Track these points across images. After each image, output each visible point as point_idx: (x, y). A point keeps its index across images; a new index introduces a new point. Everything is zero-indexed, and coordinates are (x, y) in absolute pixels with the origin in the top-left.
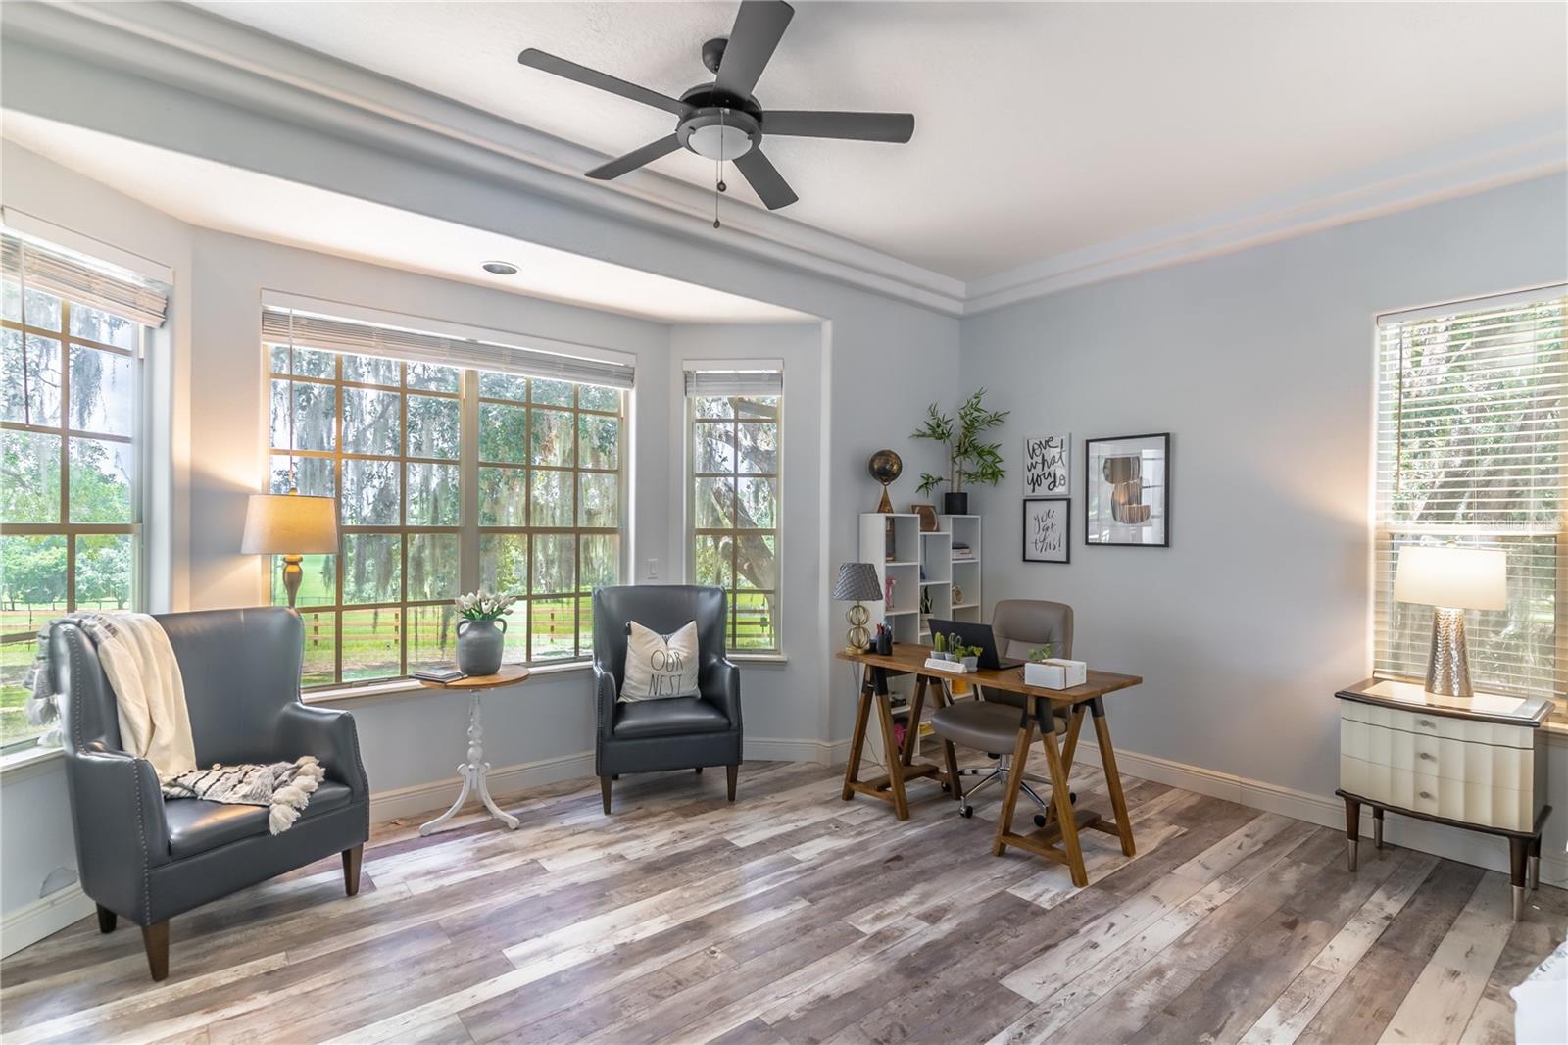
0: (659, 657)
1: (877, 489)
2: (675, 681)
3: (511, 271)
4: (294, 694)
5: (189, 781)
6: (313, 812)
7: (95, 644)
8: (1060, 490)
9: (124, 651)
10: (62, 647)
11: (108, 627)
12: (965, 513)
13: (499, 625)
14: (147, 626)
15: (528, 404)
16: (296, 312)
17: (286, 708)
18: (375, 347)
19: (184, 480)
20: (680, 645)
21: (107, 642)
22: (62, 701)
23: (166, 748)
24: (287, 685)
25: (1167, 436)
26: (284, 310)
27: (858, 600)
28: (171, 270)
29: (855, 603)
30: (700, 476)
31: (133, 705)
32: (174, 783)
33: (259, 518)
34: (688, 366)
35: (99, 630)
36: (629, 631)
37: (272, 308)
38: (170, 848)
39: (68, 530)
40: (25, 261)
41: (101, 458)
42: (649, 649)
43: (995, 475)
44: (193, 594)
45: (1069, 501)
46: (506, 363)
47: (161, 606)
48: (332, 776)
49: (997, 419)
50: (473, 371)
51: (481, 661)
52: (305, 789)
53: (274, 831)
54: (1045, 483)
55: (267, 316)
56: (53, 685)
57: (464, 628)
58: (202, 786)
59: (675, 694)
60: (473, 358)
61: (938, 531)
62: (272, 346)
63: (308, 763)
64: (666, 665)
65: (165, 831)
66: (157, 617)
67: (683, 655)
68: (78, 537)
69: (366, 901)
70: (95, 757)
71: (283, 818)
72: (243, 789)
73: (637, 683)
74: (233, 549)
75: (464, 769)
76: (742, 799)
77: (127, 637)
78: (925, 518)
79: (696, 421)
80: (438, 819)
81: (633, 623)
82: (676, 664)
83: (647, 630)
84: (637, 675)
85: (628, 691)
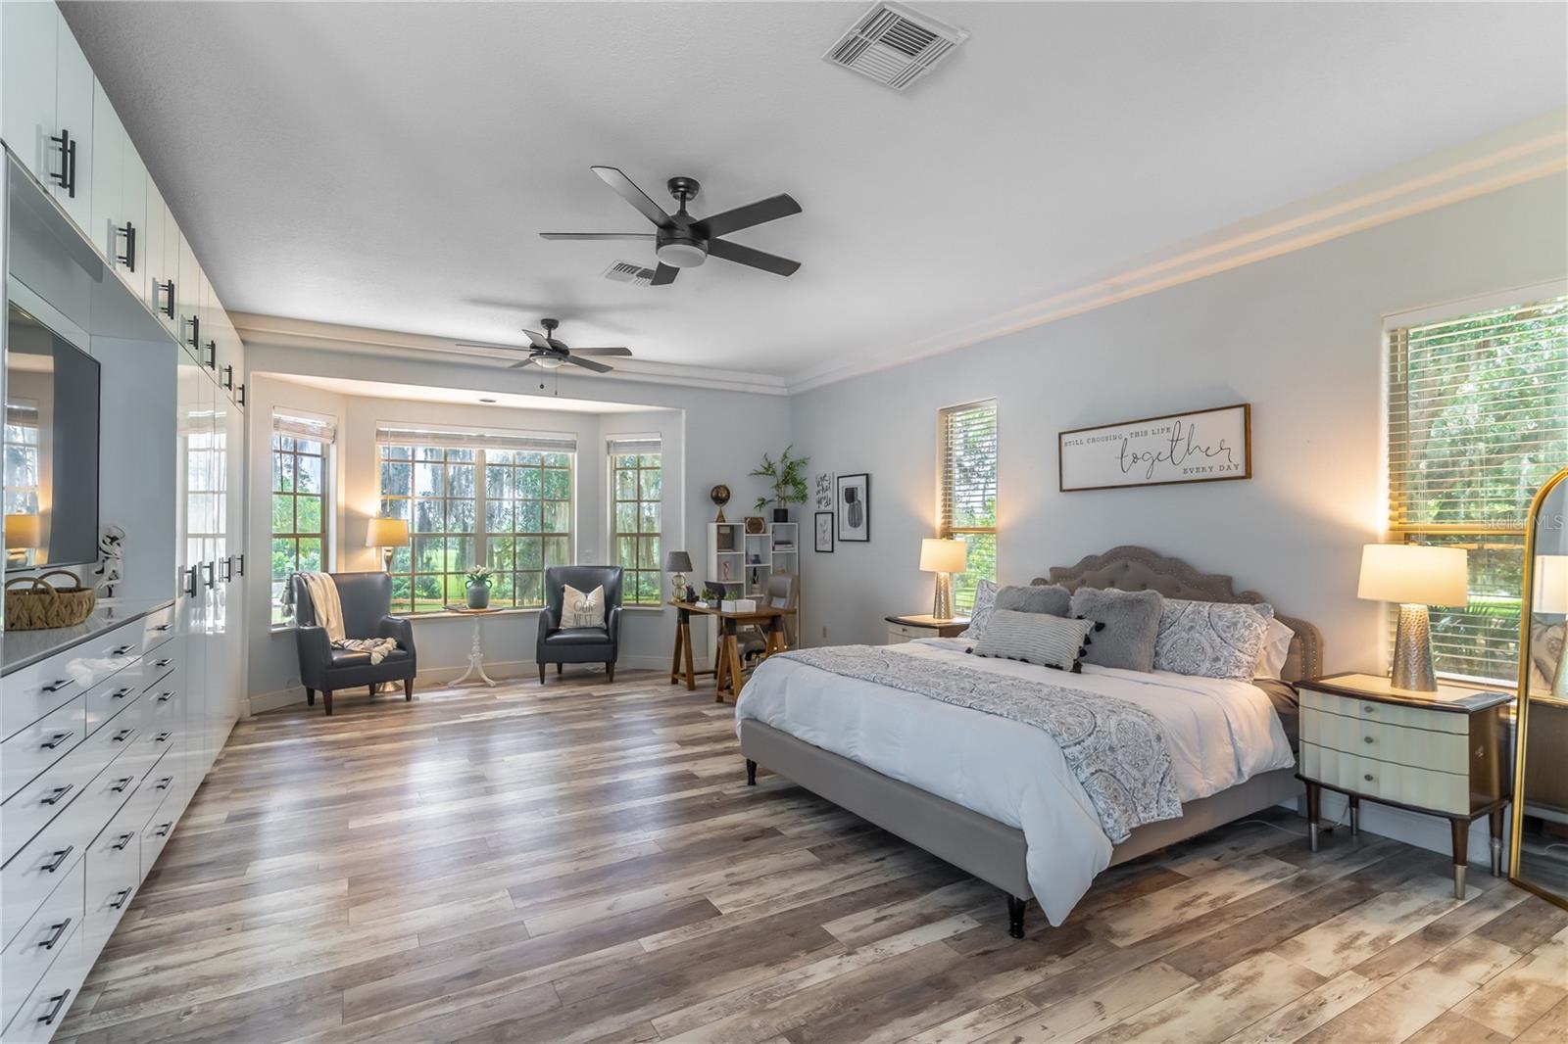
0: (579, 604)
1: (717, 509)
2: (588, 618)
3: (493, 401)
4: (387, 612)
5: (342, 642)
6: (389, 659)
7: (306, 583)
8: (829, 508)
9: (317, 587)
10: (295, 584)
11: (312, 577)
12: (786, 521)
13: (488, 584)
14: (327, 578)
15: (543, 467)
16: (392, 430)
17: (384, 618)
19: (342, 513)
20: (595, 598)
21: (311, 583)
22: (294, 607)
23: (333, 630)
24: (384, 607)
25: (867, 475)
26: (387, 429)
27: (679, 571)
28: (337, 417)
29: (676, 574)
30: (620, 501)
31: (321, 610)
32: (336, 643)
33: (373, 530)
34: (609, 438)
35: (308, 578)
36: (563, 590)
37: (382, 429)
38: (333, 662)
39: (296, 536)
40: (282, 426)
41: (309, 483)
42: (573, 600)
43: (804, 497)
44: (346, 565)
45: (833, 514)
47: (333, 569)
48: (400, 646)
49: (804, 462)
50: (482, 450)
51: (479, 601)
52: (387, 648)
53: (373, 662)
54: (824, 502)
55: (379, 433)
56: (291, 599)
57: (469, 584)
58: (346, 644)
59: (588, 626)
61: (764, 532)
62: (381, 446)
63: (390, 640)
65: (332, 658)
66: (331, 575)
67: (593, 604)
68: (300, 539)
69: (413, 703)
70: (306, 628)
71: (377, 658)
72: (362, 646)
73: (567, 619)
74: (362, 545)
75: (470, 657)
76: (616, 682)
77: (319, 581)
78: (755, 525)
79: (616, 469)
80: (457, 681)
81: (566, 586)
82: (590, 609)
83: (574, 590)
84: (567, 614)
85: (563, 623)
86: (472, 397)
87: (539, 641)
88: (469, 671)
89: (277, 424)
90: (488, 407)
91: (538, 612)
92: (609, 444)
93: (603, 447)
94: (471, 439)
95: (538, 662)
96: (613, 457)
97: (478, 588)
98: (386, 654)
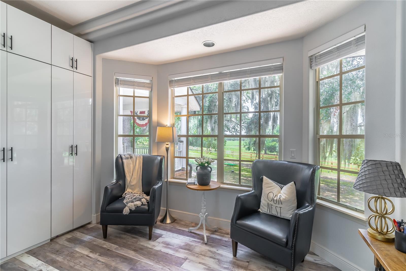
2: (278, 210)
3: (213, 45)
9: (131, 162)
14: (140, 158)
16: (175, 79)
18: (192, 83)
20: (287, 192)
26: (173, 79)
28: (152, 77)
31: (128, 174)
34: (311, 53)
39: (134, 136)
40: (120, 82)
46: (229, 77)
50: (221, 83)
53: (124, 212)
59: (279, 216)
60: (219, 79)
64: (273, 200)
67: (283, 197)
68: (136, 137)
77: (134, 159)
79: (320, 80)
81: (264, 177)
83: (271, 181)
84: (263, 201)
85: (261, 207)
92: (311, 58)
96: (316, 70)
97: (201, 172)
98: (133, 208)
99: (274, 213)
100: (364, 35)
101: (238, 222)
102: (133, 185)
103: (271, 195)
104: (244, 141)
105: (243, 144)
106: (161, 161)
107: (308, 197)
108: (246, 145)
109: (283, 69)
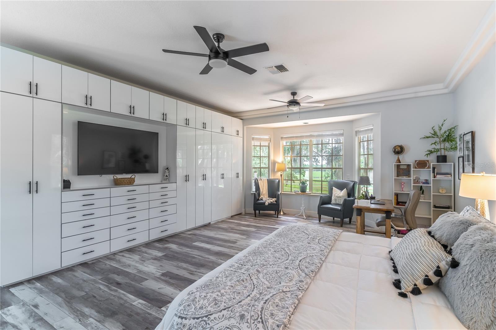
2: (339, 200)
8: (462, 154)
9: (261, 182)
12: (446, 162)
13: (306, 184)
16: (285, 136)
19: (272, 161)
20: (343, 193)
22: (256, 187)
25: (472, 132)
28: (270, 135)
30: (362, 155)
34: (356, 130)
36: (333, 189)
38: (256, 203)
39: (260, 168)
40: (255, 139)
44: (273, 176)
45: (463, 157)
46: (315, 137)
48: (276, 201)
50: (311, 140)
51: (303, 190)
54: (461, 151)
55: (282, 138)
57: (300, 184)
59: (339, 204)
60: (310, 137)
62: (283, 142)
64: (337, 197)
67: (342, 195)
68: (262, 169)
69: (279, 219)
71: (267, 204)
74: (275, 171)
75: (301, 208)
76: (343, 227)
77: (263, 181)
78: (422, 164)
79: (361, 142)
80: (297, 215)
81: (334, 187)
82: (340, 197)
83: (336, 189)
84: (333, 198)
85: (332, 201)
86: (300, 123)
87: (318, 207)
88: (300, 213)
89: (253, 139)
90: (306, 126)
91: (320, 196)
92: (356, 132)
93: (354, 133)
94: (307, 136)
95: (318, 214)
96: (359, 137)
97: (302, 186)
98: (270, 203)
99: (338, 202)
100: (373, 128)
101: (321, 206)
102: (264, 194)
103: (336, 195)
104: (326, 172)
105: (324, 175)
106: (279, 181)
107: (352, 194)
108: (328, 176)
109: (343, 135)
